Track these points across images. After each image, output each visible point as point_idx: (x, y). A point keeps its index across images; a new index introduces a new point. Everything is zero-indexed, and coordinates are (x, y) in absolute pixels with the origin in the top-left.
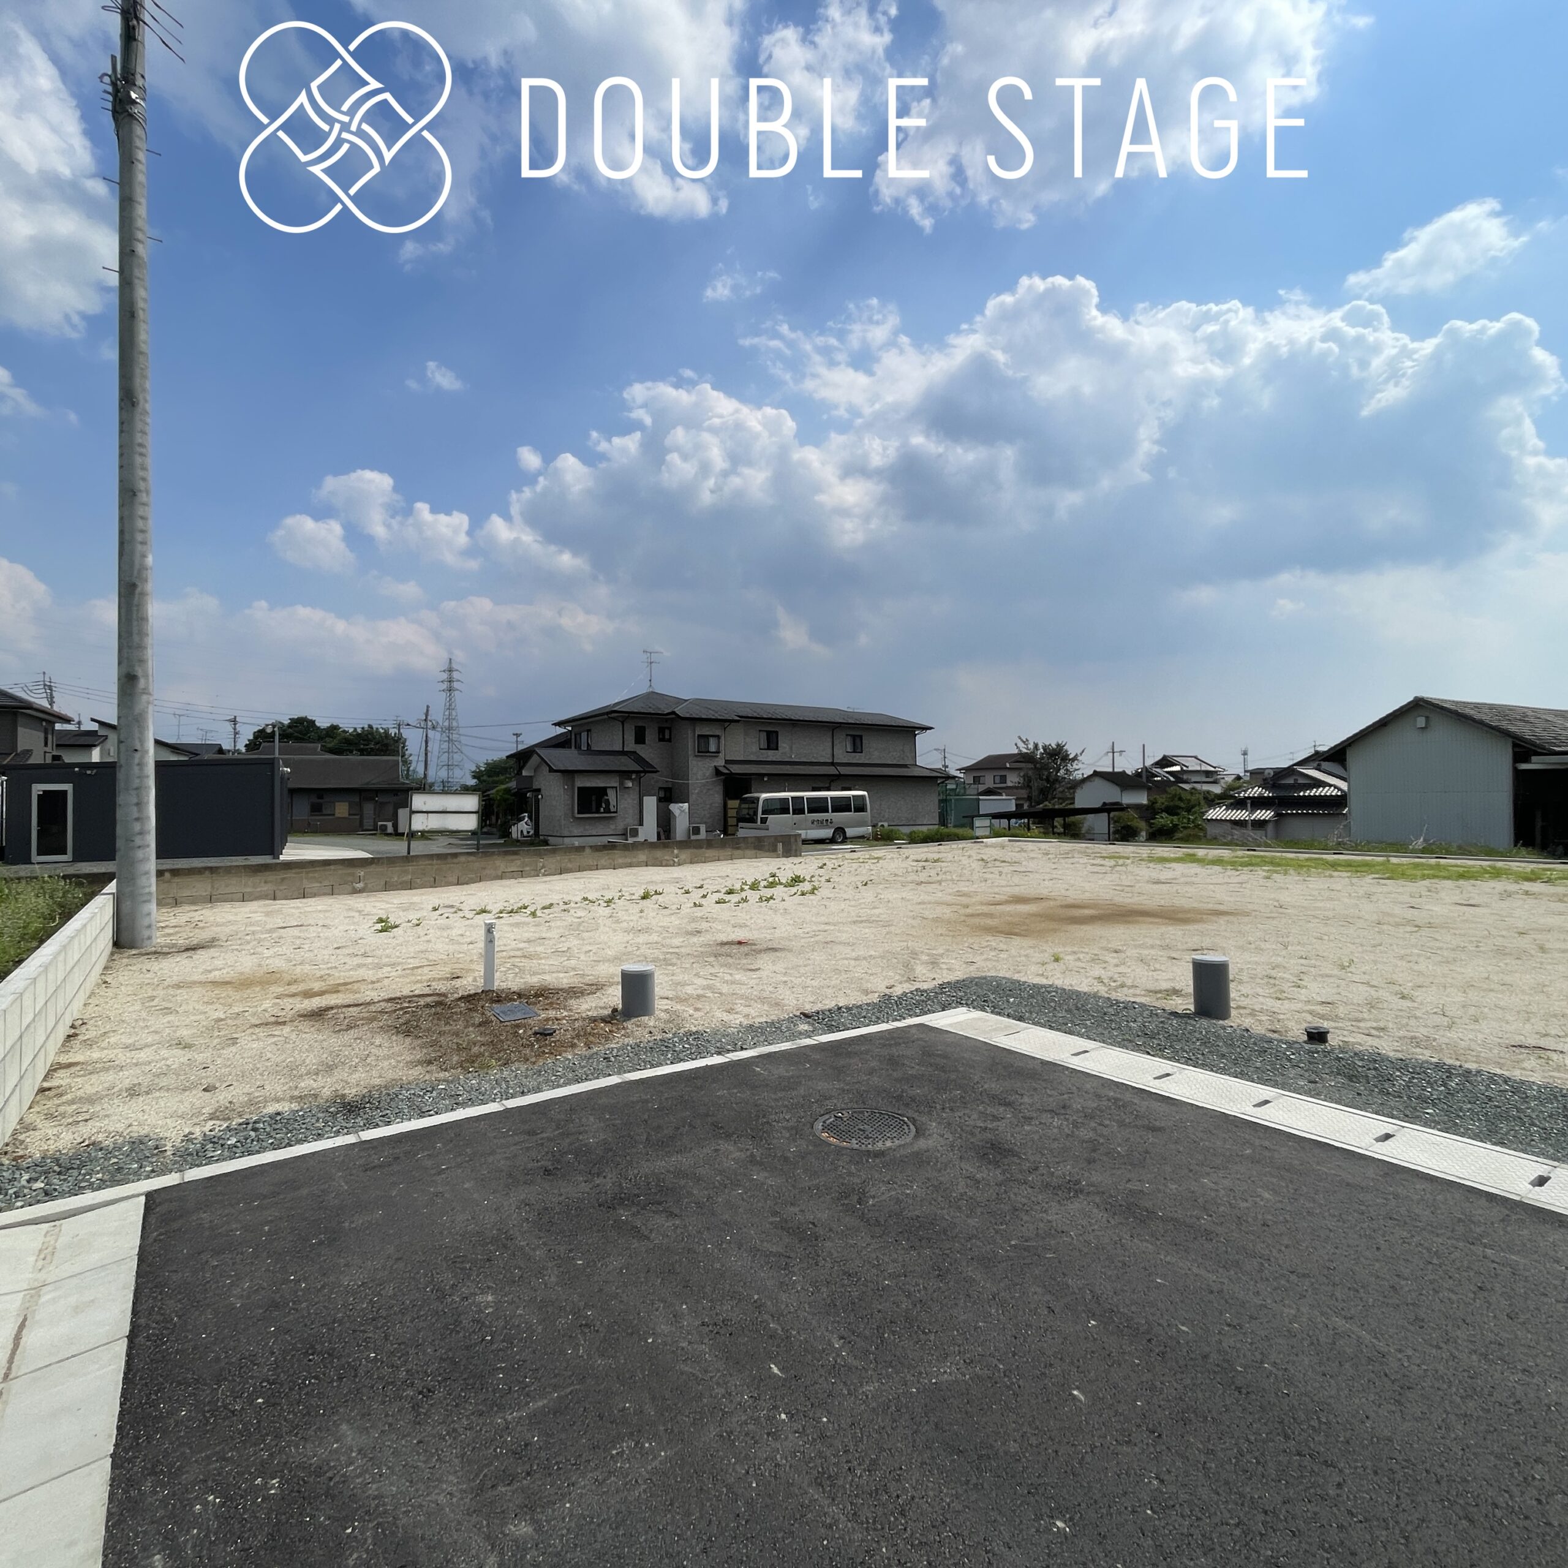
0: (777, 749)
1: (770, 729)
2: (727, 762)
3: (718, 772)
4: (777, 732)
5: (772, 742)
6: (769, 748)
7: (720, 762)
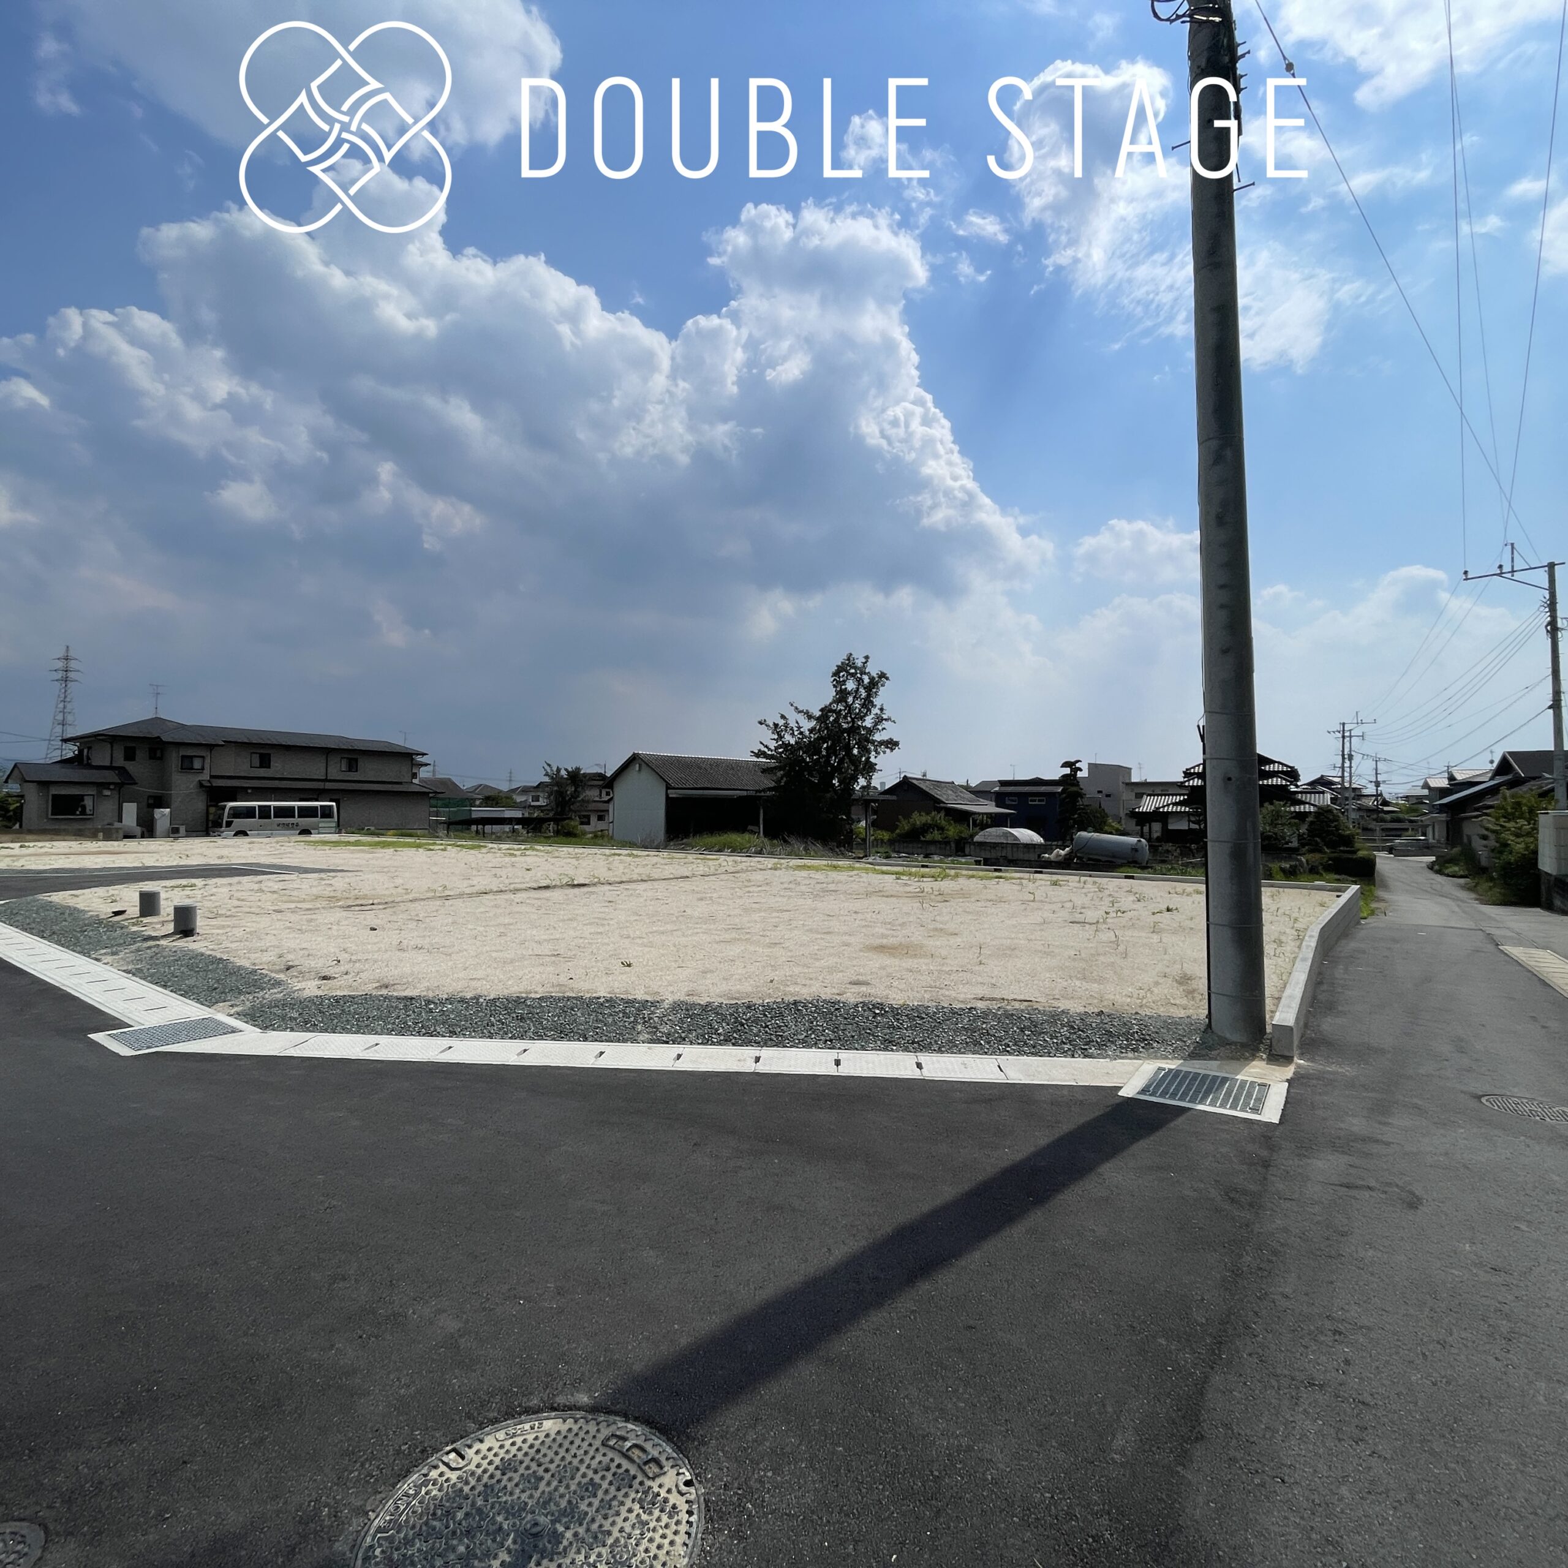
0: (269, 767)
1: (262, 751)
2: (212, 777)
3: (201, 784)
4: (269, 755)
5: (265, 762)
6: (261, 766)
7: (205, 776)
